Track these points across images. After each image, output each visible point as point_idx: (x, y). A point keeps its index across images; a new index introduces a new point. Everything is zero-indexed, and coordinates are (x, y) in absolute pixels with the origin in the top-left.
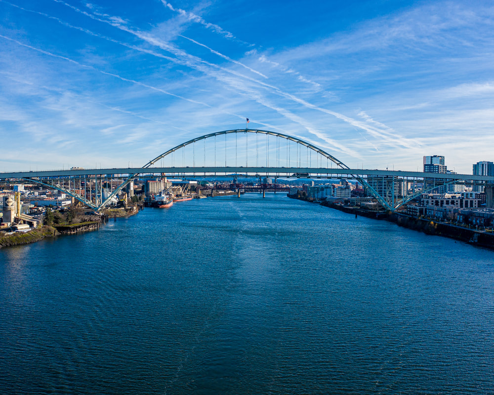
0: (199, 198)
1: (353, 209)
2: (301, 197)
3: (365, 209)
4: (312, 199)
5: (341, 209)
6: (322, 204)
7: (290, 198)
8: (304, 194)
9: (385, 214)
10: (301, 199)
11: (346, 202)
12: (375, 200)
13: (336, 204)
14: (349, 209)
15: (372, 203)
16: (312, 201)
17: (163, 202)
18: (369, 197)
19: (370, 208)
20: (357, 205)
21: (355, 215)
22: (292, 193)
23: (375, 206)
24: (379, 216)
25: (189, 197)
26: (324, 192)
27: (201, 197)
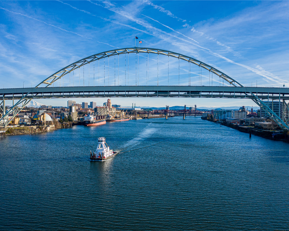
0: (136, 119)
1: (248, 128)
2: (209, 119)
3: (259, 128)
4: (216, 120)
5: (237, 128)
6: (222, 124)
7: (202, 119)
8: (211, 116)
9: (281, 134)
10: (209, 120)
11: (242, 122)
12: (268, 120)
13: (233, 124)
14: (244, 128)
15: (266, 123)
16: (216, 122)
17: (89, 121)
18: (262, 118)
19: (265, 127)
20: (252, 125)
21: (249, 135)
22: (204, 116)
23: (270, 125)
24: (275, 136)
25: (127, 119)
26: (226, 114)
27: (138, 119)
